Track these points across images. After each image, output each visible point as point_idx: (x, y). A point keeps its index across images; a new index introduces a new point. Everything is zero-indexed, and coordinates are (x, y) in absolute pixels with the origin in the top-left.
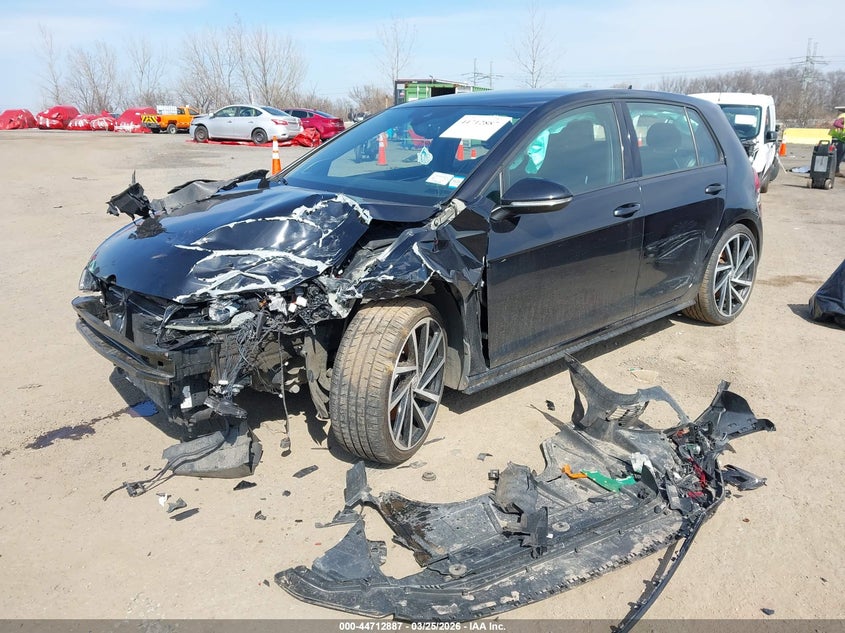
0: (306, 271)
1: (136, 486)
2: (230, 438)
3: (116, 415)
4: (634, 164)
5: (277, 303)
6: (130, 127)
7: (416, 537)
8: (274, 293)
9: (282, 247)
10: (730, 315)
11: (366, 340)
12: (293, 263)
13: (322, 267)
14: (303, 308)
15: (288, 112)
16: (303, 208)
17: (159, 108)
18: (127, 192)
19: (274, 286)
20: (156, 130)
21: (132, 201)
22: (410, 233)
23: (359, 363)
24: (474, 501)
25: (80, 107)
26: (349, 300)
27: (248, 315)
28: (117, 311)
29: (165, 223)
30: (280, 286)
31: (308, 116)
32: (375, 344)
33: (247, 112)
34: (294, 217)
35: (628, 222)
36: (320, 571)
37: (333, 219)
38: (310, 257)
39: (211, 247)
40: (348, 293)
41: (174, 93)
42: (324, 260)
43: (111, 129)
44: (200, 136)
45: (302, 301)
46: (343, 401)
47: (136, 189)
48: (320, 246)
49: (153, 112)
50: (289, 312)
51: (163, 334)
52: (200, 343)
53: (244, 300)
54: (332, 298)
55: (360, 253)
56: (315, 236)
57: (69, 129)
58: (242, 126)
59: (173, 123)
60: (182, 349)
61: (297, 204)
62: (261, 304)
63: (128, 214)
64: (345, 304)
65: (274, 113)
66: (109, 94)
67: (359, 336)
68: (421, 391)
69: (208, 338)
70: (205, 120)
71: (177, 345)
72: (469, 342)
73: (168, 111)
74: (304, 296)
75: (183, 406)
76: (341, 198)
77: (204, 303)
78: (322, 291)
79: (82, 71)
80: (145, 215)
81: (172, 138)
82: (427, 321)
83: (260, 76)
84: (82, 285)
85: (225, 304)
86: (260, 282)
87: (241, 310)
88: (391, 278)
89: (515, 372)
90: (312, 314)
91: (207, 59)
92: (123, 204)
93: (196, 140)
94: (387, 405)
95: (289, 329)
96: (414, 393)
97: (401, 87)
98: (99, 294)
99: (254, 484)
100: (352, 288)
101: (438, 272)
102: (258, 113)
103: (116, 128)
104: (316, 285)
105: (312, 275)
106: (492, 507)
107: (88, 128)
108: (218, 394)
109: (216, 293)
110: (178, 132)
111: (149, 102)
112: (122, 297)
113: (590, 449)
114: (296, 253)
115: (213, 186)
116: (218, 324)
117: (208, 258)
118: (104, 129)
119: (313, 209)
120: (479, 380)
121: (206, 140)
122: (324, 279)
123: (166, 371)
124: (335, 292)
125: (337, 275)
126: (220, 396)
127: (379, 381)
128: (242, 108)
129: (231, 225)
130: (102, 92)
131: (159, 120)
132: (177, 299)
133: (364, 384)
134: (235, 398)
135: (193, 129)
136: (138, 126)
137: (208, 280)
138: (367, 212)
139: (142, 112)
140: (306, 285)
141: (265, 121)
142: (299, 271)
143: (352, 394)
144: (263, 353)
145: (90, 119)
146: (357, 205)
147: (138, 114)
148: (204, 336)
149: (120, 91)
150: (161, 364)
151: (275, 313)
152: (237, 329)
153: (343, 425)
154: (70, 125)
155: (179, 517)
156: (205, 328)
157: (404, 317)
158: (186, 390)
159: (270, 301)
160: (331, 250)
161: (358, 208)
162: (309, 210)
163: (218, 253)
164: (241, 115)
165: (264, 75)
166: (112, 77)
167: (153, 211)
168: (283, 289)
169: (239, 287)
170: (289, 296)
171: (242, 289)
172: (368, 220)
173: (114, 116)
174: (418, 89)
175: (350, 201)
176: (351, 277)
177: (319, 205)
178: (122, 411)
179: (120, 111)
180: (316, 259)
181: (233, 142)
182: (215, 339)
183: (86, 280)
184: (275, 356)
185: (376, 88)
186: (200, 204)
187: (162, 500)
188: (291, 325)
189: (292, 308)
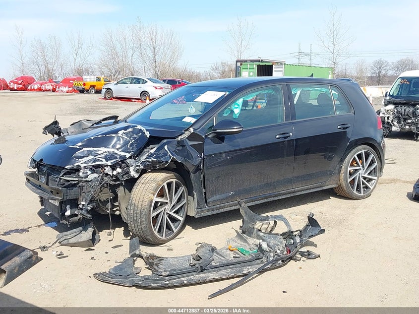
0: (121, 157)
1: (44, 247)
2: (85, 229)
3: (39, 226)
4: (291, 113)
5: (108, 170)
6: (66, 89)
7: (155, 266)
8: (107, 166)
9: (113, 147)
10: (362, 194)
11: (143, 186)
12: (116, 154)
13: (128, 155)
14: (119, 173)
15: (164, 81)
16: (123, 131)
17: (84, 77)
18: (52, 124)
19: (107, 163)
20: (82, 91)
21: (53, 128)
22: (165, 141)
23: (139, 195)
24: (184, 257)
25: (36, 77)
26: (138, 169)
27: (96, 175)
28: (42, 175)
29: (67, 138)
30: (109, 163)
31: (177, 84)
32: (146, 188)
33: (138, 81)
34: (119, 135)
35: (284, 141)
36: (111, 273)
37: (135, 136)
38: (124, 151)
39: (83, 146)
40: (137, 166)
41: (96, 67)
42: (129, 152)
43: (54, 90)
44: (108, 96)
45: (119, 170)
46: (132, 212)
47: (56, 123)
48: (129, 147)
49: (81, 79)
50: (113, 175)
51: (60, 181)
52: (74, 185)
53: (95, 168)
54: (131, 169)
55: (145, 150)
56: (126, 143)
57: (29, 90)
58: (134, 90)
59: (93, 86)
60: (66, 187)
61: (120, 129)
62: (102, 171)
63: (52, 134)
64: (137, 171)
65: (156, 82)
66: (55, 68)
67: (140, 184)
68: (171, 213)
69: (78, 183)
70: (111, 86)
71: (65, 185)
72: (196, 192)
73: (90, 80)
74: (120, 168)
75: (66, 214)
76: (139, 127)
77: (77, 170)
78: (127, 166)
79: (40, 54)
80: (59, 135)
81: (92, 97)
82: (174, 180)
83: (151, 56)
84: (29, 165)
85: (86, 170)
86: (102, 161)
87: (93, 173)
88: (155, 160)
89: (222, 210)
90: (123, 176)
91: (119, 46)
92: (49, 130)
93: (105, 98)
94: (150, 214)
95: (113, 182)
96: (167, 213)
97: (239, 64)
98: (36, 169)
99: (94, 250)
100: (139, 164)
101: (174, 157)
102: (144, 82)
103: (57, 89)
104: (125, 163)
105: (123, 159)
106: (191, 259)
107: (40, 90)
108: (80, 208)
109: (82, 166)
110: (96, 92)
111: (80, 74)
112: (45, 169)
113: (246, 241)
114: (118, 149)
115: (90, 123)
116: (83, 178)
117: (81, 151)
118: (49, 90)
119: (127, 131)
120: (202, 212)
121: (112, 98)
122: (128, 161)
123: (59, 196)
124: (132, 166)
125: (135, 159)
126: (82, 209)
127: (146, 203)
128: (135, 78)
129: (92, 138)
130: (50, 67)
131: (84, 84)
132: (66, 167)
133: (140, 204)
134: (87, 211)
135: (104, 91)
136: (71, 89)
137: (80, 160)
138: (148, 133)
139: (74, 80)
140: (120, 163)
141: (149, 87)
142: (118, 157)
143: (136, 209)
144: (102, 193)
145: (41, 84)
146: (145, 130)
147: (71, 81)
148: (76, 182)
149: (62, 66)
150: (58, 193)
151: (107, 175)
152: (91, 181)
153: (132, 223)
154: (29, 88)
155: (59, 258)
156: (77, 179)
157: (160, 178)
158: (68, 207)
159: (105, 170)
160: (133, 149)
161: (145, 131)
162: (125, 132)
163: (85, 149)
164: (135, 83)
165: (155, 56)
166: (58, 57)
167: (63, 133)
168: (111, 164)
169: (93, 163)
170: (113, 167)
171: (94, 164)
172: (148, 136)
173: (56, 82)
174: (249, 66)
175: (142, 128)
176: (140, 160)
177: (130, 130)
178: (42, 225)
179: (60, 79)
180: (126, 152)
181: (129, 99)
182: (81, 184)
183: (31, 163)
184: (107, 194)
185: (229, 63)
186: (84, 130)
187: (54, 253)
188: (113, 180)
189: (115, 173)
